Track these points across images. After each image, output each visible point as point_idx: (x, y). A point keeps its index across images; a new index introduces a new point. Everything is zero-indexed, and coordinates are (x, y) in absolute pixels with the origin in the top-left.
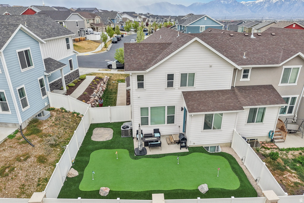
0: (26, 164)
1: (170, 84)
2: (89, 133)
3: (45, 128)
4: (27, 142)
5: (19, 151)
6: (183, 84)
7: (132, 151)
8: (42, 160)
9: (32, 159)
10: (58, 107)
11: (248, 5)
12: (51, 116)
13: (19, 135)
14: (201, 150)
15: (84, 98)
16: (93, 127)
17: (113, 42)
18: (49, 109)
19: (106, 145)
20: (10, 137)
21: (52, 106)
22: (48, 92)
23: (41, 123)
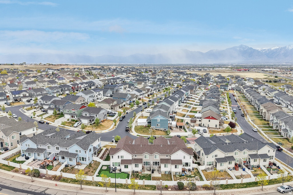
0: (90, 172)
1: (119, 158)
2: (102, 167)
3: (92, 165)
4: (89, 168)
5: (88, 170)
6: (121, 158)
7: (109, 172)
8: (92, 172)
9: (91, 172)
10: (95, 160)
11: (264, 52)
12: (94, 163)
13: (87, 167)
14: (124, 172)
15: (101, 158)
16: (103, 166)
17: (120, 121)
18: (93, 161)
19: (105, 170)
20: (86, 167)
21: (94, 160)
22: (93, 156)
23: (91, 164)
